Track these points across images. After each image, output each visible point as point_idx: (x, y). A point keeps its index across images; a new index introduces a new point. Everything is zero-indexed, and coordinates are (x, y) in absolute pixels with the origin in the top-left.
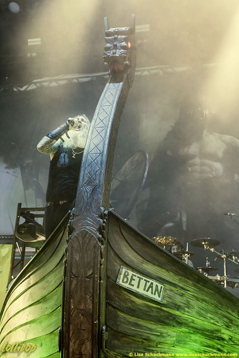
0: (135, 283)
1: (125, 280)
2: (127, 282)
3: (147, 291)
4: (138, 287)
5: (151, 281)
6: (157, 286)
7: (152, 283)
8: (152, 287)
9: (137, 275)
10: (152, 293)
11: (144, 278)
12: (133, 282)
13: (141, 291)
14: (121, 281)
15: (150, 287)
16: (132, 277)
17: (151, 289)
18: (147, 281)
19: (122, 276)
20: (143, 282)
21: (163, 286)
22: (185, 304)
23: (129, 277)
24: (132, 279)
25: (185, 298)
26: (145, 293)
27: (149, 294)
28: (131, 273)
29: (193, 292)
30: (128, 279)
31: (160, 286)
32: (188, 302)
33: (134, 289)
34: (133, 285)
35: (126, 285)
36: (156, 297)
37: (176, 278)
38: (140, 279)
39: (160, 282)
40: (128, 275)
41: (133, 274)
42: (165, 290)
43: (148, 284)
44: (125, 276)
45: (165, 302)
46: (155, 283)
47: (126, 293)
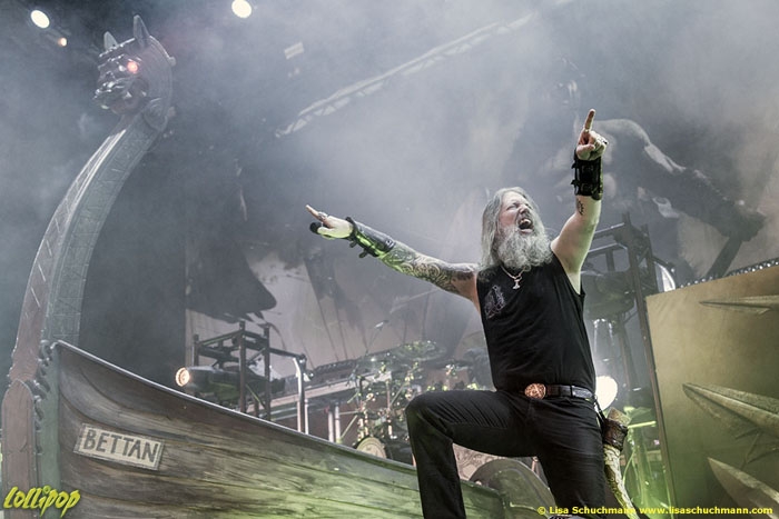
0: (107, 446)
1: (90, 444)
2: (92, 447)
3: (130, 455)
4: (113, 451)
5: (136, 438)
6: (147, 444)
7: (138, 442)
8: (138, 449)
9: (111, 433)
10: (139, 457)
11: (123, 436)
12: (103, 446)
13: (118, 457)
14: (82, 446)
15: (134, 447)
16: (101, 438)
17: (136, 451)
18: (128, 440)
19: (84, 439)
20: (121, 443)
21: (159, 444)
22: (204, 465)
23: (97, 439)
24: (102, 440)
25: (203, 456)
26: (126, 459)
27: (133, 460)
28: (99, 432)
29: (221, 444)
30: (94, 443)
31: (152, 444)
32: (211, 461)
33: (107, 455)
34: (103, 450)
35: (93, 452)
36: (147, 463)
37: (186, 425)
38: (116, 438)
39: (153, 438)
40: (94, 435)
41: (104, 434)
42: (164, 449)
43: (132, 444)
44: (90, 438)
45: (163, 467)
46: (144, 441)
47: (94, 464)
